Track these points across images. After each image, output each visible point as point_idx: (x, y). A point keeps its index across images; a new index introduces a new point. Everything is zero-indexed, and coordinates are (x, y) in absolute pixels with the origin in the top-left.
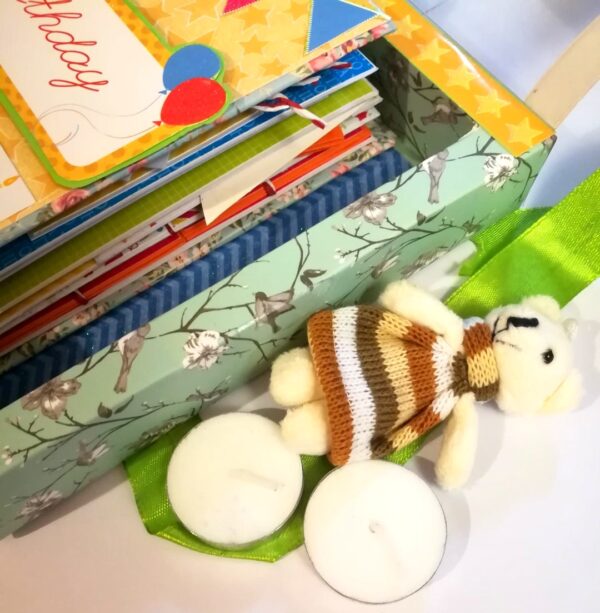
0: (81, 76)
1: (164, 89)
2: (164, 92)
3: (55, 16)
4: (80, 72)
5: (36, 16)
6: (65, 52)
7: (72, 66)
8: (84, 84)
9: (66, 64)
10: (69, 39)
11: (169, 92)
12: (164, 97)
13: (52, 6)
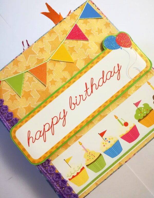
0: (116, 72)
1: (120, 48)
2: (121, 48)
3: (92, 86)
4: (114, 72)
5: (92, 92)
6: (107, 79)
7: (112, 75)
8: (119, 70)
9: (111, 77)
10: (102, 79)
11: (121, 47)
12: (123, 48)
13: (88, 88)
